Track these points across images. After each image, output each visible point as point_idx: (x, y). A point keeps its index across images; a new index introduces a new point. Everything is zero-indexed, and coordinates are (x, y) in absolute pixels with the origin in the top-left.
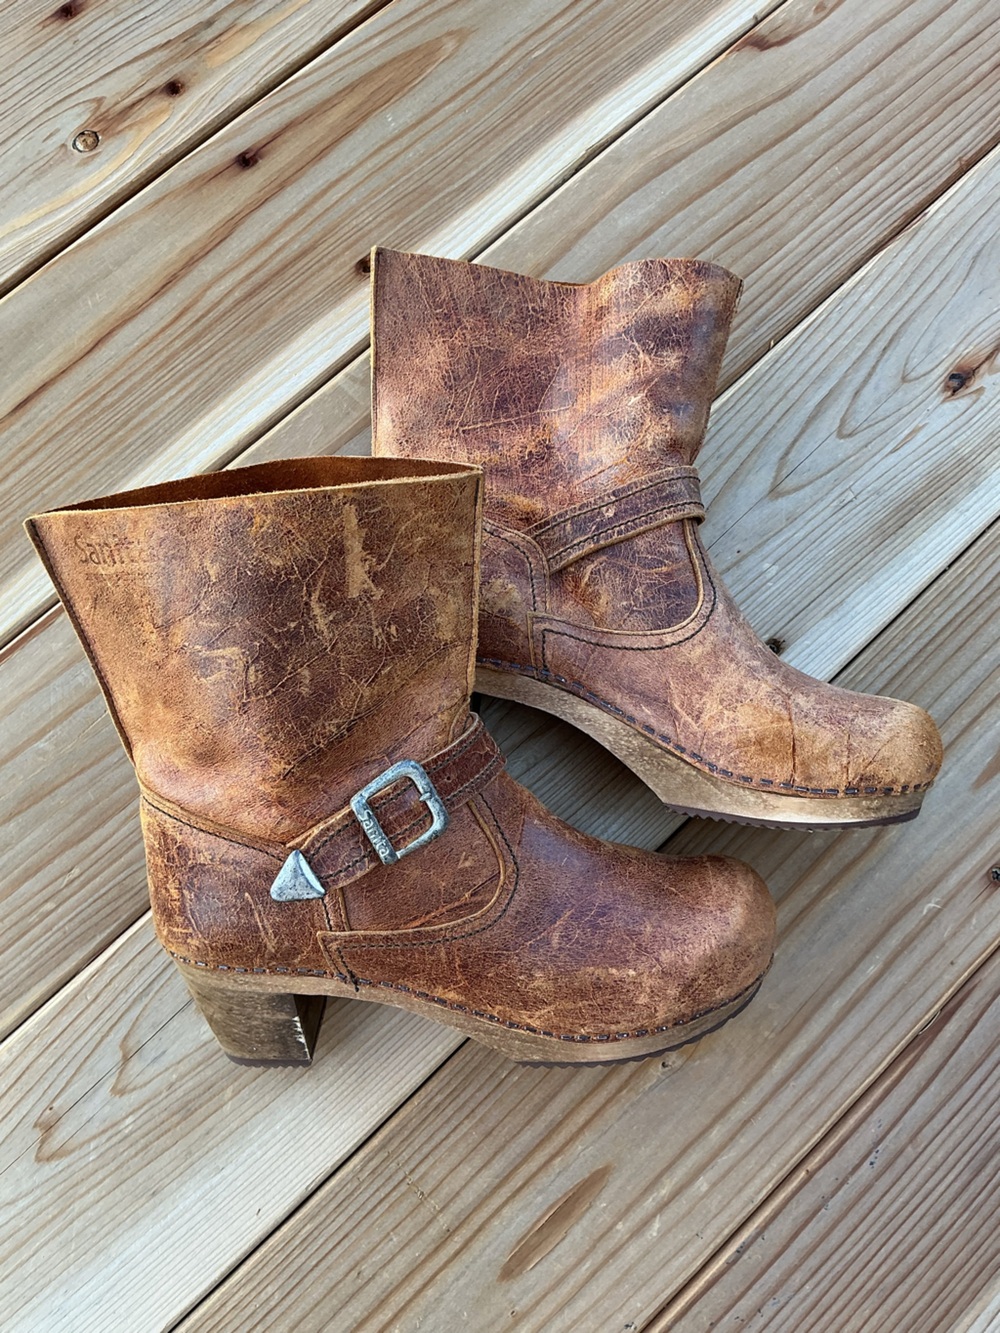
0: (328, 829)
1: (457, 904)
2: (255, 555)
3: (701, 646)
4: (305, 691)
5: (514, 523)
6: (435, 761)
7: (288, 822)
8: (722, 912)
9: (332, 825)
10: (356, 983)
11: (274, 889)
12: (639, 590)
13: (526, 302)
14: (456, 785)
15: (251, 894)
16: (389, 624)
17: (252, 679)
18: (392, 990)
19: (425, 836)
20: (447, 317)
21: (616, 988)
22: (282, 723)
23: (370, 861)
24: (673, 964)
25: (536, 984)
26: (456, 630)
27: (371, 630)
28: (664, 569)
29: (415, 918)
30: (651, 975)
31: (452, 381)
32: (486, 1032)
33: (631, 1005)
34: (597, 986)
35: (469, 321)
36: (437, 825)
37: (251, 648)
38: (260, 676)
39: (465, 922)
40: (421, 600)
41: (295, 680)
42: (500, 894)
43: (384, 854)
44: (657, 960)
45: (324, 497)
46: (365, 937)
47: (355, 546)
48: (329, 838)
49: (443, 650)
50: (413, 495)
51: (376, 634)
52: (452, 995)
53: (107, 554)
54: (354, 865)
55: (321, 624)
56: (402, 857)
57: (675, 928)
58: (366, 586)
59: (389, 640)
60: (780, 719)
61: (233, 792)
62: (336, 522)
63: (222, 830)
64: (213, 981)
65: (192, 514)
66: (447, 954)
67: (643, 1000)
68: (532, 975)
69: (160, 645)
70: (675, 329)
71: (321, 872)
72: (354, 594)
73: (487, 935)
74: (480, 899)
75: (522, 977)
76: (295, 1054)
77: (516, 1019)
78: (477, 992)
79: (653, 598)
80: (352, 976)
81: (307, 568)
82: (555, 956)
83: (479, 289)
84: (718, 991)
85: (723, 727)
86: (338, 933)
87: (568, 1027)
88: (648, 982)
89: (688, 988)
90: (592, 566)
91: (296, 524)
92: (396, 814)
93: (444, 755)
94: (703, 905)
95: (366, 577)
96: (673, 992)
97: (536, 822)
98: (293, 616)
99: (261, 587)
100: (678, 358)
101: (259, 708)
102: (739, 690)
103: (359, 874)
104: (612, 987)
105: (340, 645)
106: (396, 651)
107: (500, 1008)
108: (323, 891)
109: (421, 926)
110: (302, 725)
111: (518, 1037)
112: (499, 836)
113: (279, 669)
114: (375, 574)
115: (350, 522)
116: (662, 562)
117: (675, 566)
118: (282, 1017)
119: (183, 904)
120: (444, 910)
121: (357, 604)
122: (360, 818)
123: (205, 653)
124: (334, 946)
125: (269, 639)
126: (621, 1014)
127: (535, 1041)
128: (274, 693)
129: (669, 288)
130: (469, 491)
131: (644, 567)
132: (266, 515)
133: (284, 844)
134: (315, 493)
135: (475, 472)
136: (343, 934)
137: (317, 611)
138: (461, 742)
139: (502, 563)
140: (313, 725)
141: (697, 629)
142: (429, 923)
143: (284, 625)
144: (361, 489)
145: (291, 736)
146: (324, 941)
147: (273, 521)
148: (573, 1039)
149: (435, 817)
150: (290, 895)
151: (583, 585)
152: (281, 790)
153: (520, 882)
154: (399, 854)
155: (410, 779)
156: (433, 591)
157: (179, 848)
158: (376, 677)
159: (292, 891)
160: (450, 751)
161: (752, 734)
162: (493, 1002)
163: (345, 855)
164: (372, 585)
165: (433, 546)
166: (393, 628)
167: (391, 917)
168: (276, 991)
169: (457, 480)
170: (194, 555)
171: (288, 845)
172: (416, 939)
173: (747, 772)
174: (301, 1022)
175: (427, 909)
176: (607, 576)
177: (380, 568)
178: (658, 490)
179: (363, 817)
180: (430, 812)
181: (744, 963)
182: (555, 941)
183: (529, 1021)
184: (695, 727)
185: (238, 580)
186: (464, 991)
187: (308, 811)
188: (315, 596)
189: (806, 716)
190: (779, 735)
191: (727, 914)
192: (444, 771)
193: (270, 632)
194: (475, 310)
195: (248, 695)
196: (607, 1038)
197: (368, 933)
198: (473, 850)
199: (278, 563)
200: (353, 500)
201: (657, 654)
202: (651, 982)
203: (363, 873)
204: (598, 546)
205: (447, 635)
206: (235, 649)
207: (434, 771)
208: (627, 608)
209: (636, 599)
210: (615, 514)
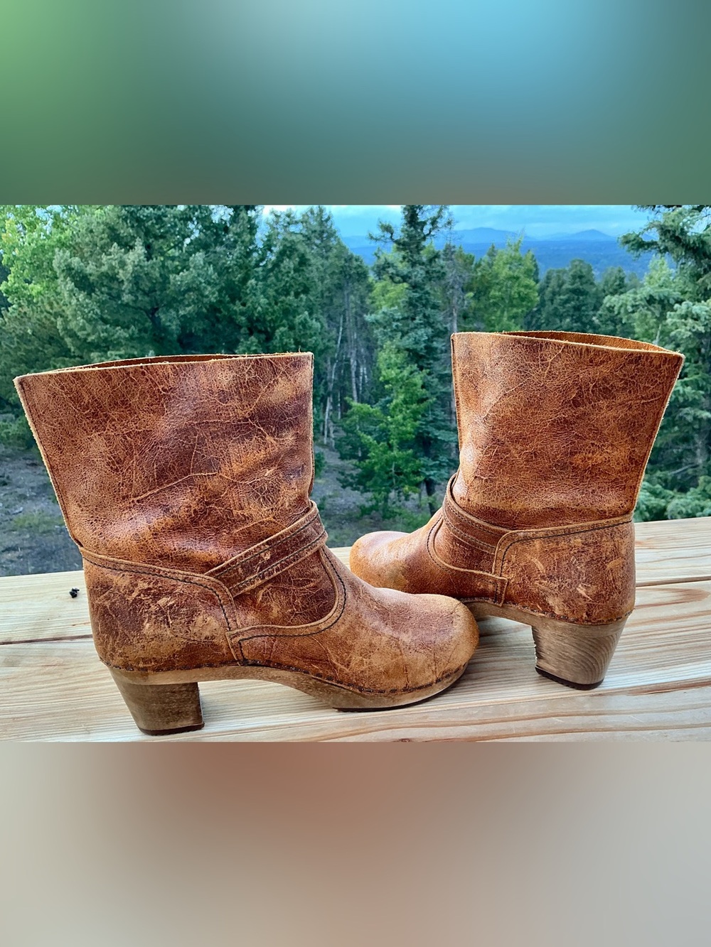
3: (343, 626)
12: (298, 601)
20: (95, 415)
28: (312, 584)
35: (114, 414)
60: (396, 656)
79: (308, 604)
85: (363, 668)
90: (263, 591)
100: (293, 436)
102: (370, 645)
116: (309, 581)
117: (318, 581)
129: (278, 381)
131: (298, 585)
139: (198, 603)
141: (339, 615)
151: (258, 602)
161: (381, 669)
173: (382, 688)
176: (274, 596)
178: (298, 537)
184: (347, 670)
194: (116, 404)
201: (318, 636)
204: (264, 581)
208: (292, 613)
209: (297, 607)
210: (271, 557)
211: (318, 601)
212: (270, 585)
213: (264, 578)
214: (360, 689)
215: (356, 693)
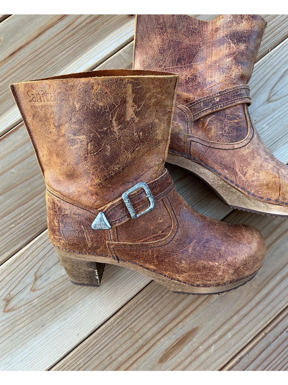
0: (113, 205)
1: (156, 235)
2: (93, 101)
3: (248, 149)
4: (108, 154)
5: (182, 102)
6: (152, 183)
7: (99, 201)
8: (249, 244)
9: (115, 203)
10: (118, 260)
11: (93, 225)
12: (227, 128)
13: (190, 25)
14: (159, 193)
15: (84, 226)
16: (140, 132)
17: (89, 148)
18: (131, 263)
19: (147, 210)
20: (162, 28)
21: (211, 268)
22: (99, 165)
23: (128, 217)
24: (232, 262)
25: (182, 265)
26: (163, 136)
27: (133, 133)
28: (236, 121)
29: (141, 239)
30: (224, 265)
31: (162, 51)
32: (163, 280)
33: (215, 275)
34: (204, 268)
35: (169, 31)
36: (152, 206)
37: (89, 137)
38: (92, 147)
39: (159, 242)
40: (152, 124)
41: (105, 150)
42: (172, 233)
43: (132, 215)
44: (226, 260)
45: (120, 80)
46: (123, 244)
47: (130, 100)
48: (114, 208)
49: (158, 143)
50: (153, 82)
51: (135, 135)
52: (152, 267)
53: (39, 98)
54: (122, 218)
55: (116, 129)
56: (140, 217)
57: (233, 249)
58: (133, 116)
59: (139, 137)
60: (275, 177)
61: (79, 189)
62: (124, 90)
63: (74, 202)
64: (68, 255)
65: (71, 84)
66: (152, 252)
67: (220, 273)
68: (181, 262)
69: (56, 133)
70: (244, 36)
71: (110, 220)
72: (128, 119)
73: (166, 246)
74: (164, 233)
75: (177, 263)
76: (95, 282)
77: (174, 277)
78: (161, 266)
79: (231, 131)
80: (117, 257)
81: (112, 107)
82: (189, 256)
83: (174, 19)
84: (246, 272)
85: (254, 179)
86: (113, 242)
87: (192, 281)
88: (222, 267)
89: (237, 270)
90: (210, 119)
91: (109, 90)
92: (138, 201)
93: (155, 181)
94: (242, 241)
95: (133, 113)
96: (231, 271)
97: (185, 208)
98: (105, 125)
99: (95, 113)
100: (245, 46)
101: (91, 158)
102: (261, 166)
103: (123, 222)
104: (209, 268)
105: (122, 138)
106: (141, 142)
107: (169, 272)
108: (110, 227)
109: (143, 242)
110: (106, 166)
111: (174, 283)
112: (172, 212)
113: (99, 145)
114: (136, 112)
115: (129, 90)
116: (235, 118)
117: (240, 120)
118: (91, 269)
119: (59, 228)
120: (152, 237)
121: (129, 123)
122: (125, 201)
123: (72, 137)
124: (112, 247)
125: (97, 133)
126: (212, 278)
127: (180, 285)
128: (97, 154)
129: (242, 22)
130: (173, 83)
131: (229, 120)
132: (98, 85)
133: (97, 209)
134: (117, 78)
135: (176, 76)
136: (115, 242)
137: (114, 124)
138: (162, 177)
139: (177, 116)
140: (110, 167)
141: (247, 143)
142: (146, 241)
143: (102, 128)
144: (134, 78)
145: (102, 170)
146: (108, 244)
147: (101, 88)
148: (194, 285)
149: (151, 203)
150: (98, 227)
151: (206, 125)
152: (97, 189)
153: (179, 229)
154: (138, 216)
155: (143, 189)
156: (157, 121)
157: (59, 208)
158: (134, 151)
159: (99, 226)
160: (158, 180)
161: (265, 182)
162: (166, 270)
163: (119, 214)
164: (135, 116)
165: (158, 103)
166: (141, 133)
167: (133, 238)
168: (90, 261)
169: (170, 78)
170: (71, 99)
171: (98, 210)
172: (141, 246)
173: (262, 196)
174: (98, 272)
175: (146, 236)
176: (215, 122)
177: (138, 110)
178: (236, 92)
180: (149, 201)
181: (256, 263)
182: (190, 250)
183: (178, 278)
184: (243, 178)
185: (87, 110)
186: (156, 266)
187: (106, 198)
188: (114, 118)
189: (285, 177)
190: (275, 183)
191: (251, 245)
192: (155, 187)
193: (97, 131)
194: (172, 26)
195: (87, 154)
196: (205, 286)
198: (163, 216)
199: (101, 104)
200: (131, 82)
201: (232, 151)
202: (223, 267)
203: (125, 221)
204: (212, 111)
205: (160, 138)
206: (84, 136)
207: (152, 187)
208: (222, 134)
209: (225, 131)
210: (219, 100)
211: (237, 131)
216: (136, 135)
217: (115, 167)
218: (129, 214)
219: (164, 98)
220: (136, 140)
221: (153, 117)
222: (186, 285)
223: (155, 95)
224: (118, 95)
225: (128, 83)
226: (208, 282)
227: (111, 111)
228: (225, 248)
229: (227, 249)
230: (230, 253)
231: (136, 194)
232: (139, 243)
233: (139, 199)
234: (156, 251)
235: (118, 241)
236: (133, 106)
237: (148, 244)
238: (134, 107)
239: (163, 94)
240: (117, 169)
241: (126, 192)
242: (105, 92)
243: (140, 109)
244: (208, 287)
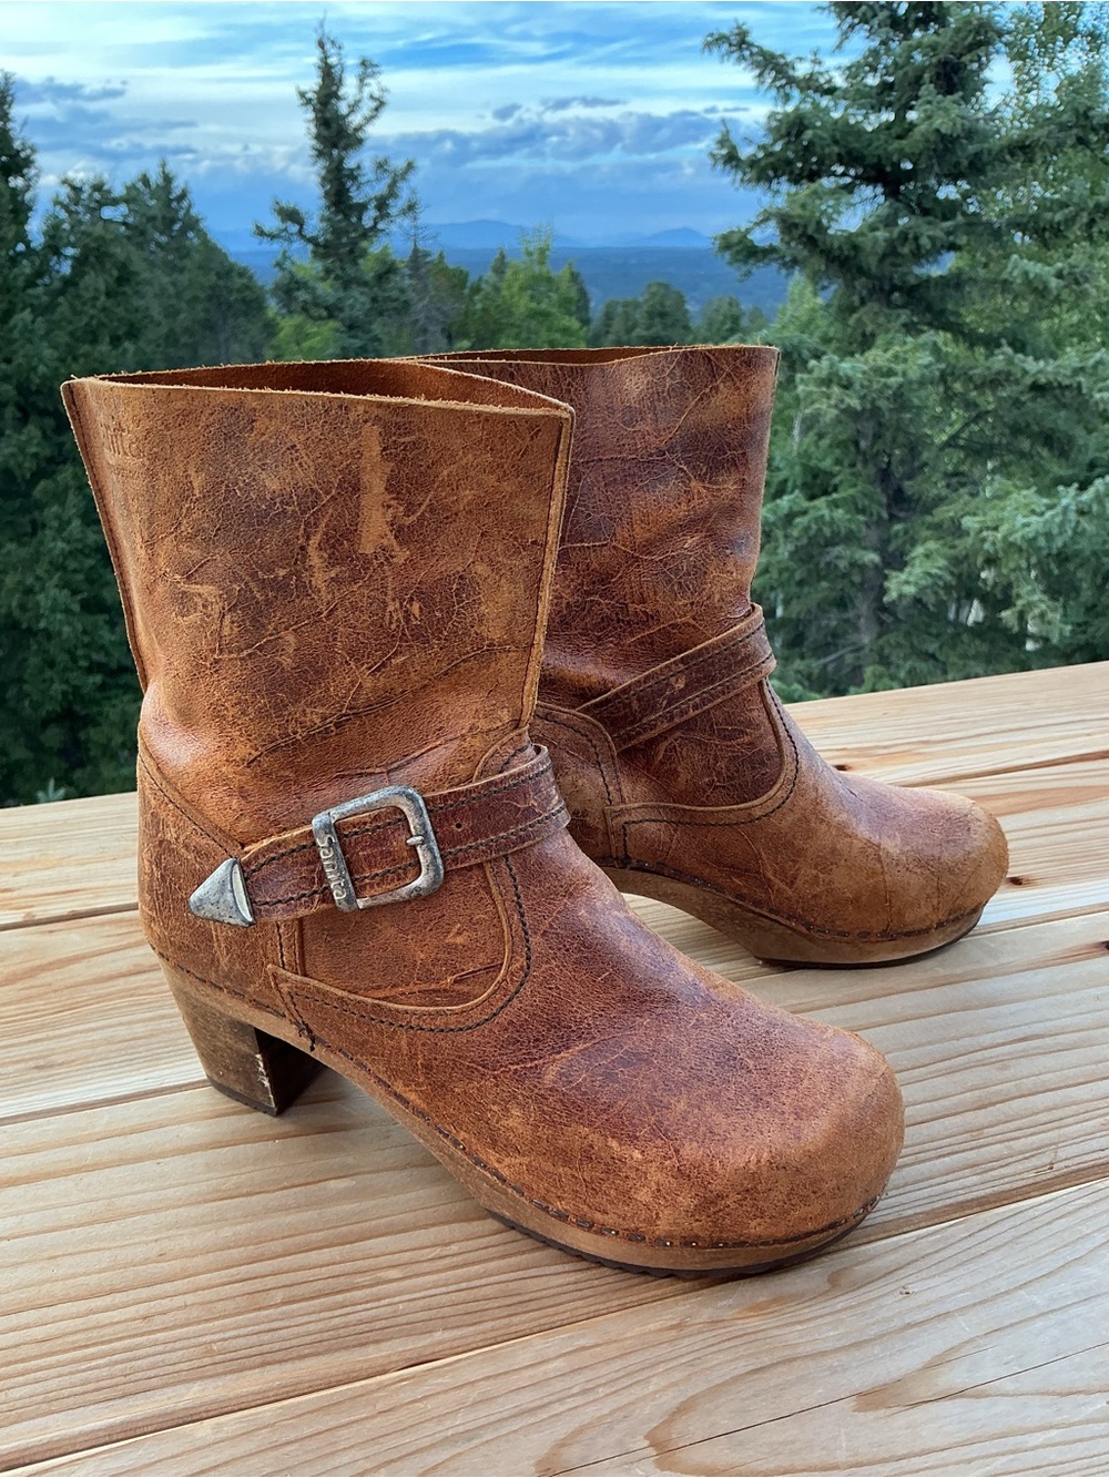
0: (279, 845)
1: (433, 986)
2: (250, 470)
4: (287, 662)
6: (444, 798)
7: (248, 820)
8: (798, 1117)
9: (284, 841)
10: (312, 1038)
11: (193, 899)
14: (468, 837)
16: (411, 599)
17: (226, 631)
18: (352, 1064)
19: (404, 891)
21: (613, 1167)
22: (253, 695)
24: (697, 1166)
25: (511, 1122)
26: (508, 629)
27: (384, 602)
29: (379, 987)
30: (662, 1168)
32: (451, 1157)
33: (626, 1196)
34: (588, 1155)
36: (421, 881)
37: (229, 592)
38: (236, 630)
39: (438, 1013)
40: (461, 577)
41: (276, 645)
42: (495, 992)
43: (340, 896)
44: (677, 1151)
45: (340, 407)
46: (319, 990)
47: (375, 483)
48: (279, 857)
49: (488, 652)
50: (462, 428)
51: (391, 608)
52: (413, 1097)
54: (299, 899)
55: (319, 579)
56: (369, 909)
57: (719, 1118)
58: (385, 542)
59: (408, 621)
61: (200, 765)
62: (351, 445)
63: (187, 807)
66: (409, 1045)
67: (643, 1196)
68: (508, 1110)
69: (148, 565)
71: (257, 895)
72: (367, 548)
73: (463, 1038)
74: (463, 988)
75: (495, 1108)
76: (258, 1095)
77: (482, 1157)
78: (441, 1104)
80: (308, 1030)
81: (309, 502)
82: (542, 1095)
84: (753, 1223)
86: (289, 974)
87: (543, 1192)
88: (655, 1176)
89: (708, 1203)
91: (302, 438)
92: (369, 851)
93: (459, 793)
94: (777, 1098)
95: (387, 529)
96: (686, 1201)
98: (282, 559)
99: (250, 514)
101: (234, 671)
103: (307, 911)
104: (607, 1164)
105: (340, 613)
106: (416, 637)
107: (467, 1136)
108: (250, 919)
109: (384, 999)
110: (277, 704)
111: (485, 1179)
112: (516, 917)
113: (258, 625)
114: (400, 529)
115: (370, 448)
118: (245, 1048)
119: (152, 881)
120: (416, 989)
121: (370, 563)
122: (319, 842)
123: (183, 586)
124: (285, 987)
125: (252, 585)
126: (611, 1202)
127: (503, 1193)
128: (250, 655)
130: (545, 438)
132: (271, 418)
133: (243, 846)
134: (330, 401)
135: (558, 413)
136: (294, 976)
137: (315, 559)
138: (491, 784)
140: (291, 709)
142: (394, 999)
143: (271, 571)
144: (389, 405)
145: (262, 715)
146: (275, 978)
147: (277, 433)
148: (546, 1209)
149: (424, 869)
150: (209, 911)
152: (243, 778)
153: (527, 985)
154: (361, 903)
155: (401, 812)
156: (481, 568)
157: (152, 815)
158: (383, 665)
159: (214, 908)
160: (470, 791)
162: (459, 1125)
163: (285, 884)
164: (395, 544)
165: (487, 507)
166: (415, 608)
167: (350, 977)
168: (236, 1016)
169: (528, 418)
170: (179, 457)
171: (246, 849)
172: (375, 1013)
174: (264, 1062)
175: (395, 980)
177: (408, 521)
179: (322, 843)
180: (419, 861)
182: (551, 1075)
183: (497, 1165)
185: (225, 499)
186: (425, 1096)
187: (272, 813)
188: (315, 541)
192: (454, 814)
193: (254, 575)
195: (221, 651)
196: (588, 1225)
197: (322, 985)
198: (473, 924)
199: (273, 485)
200: (378, 419)
203: (310, 912)
205: (495, 633)
206: (213, 589)
207: (442, 812)
209: (719, 773)
212: (678, 734)
213: (672, 718)
214: (808, 926)
215: (801, 934)
216: (396, 610)
217: (308, 710)
218: (328, 888)
219: (509, 489)
220: (393, 627)
221: (467, 554)
222: (523, 1199)
223: (472, 473)
224: (331, 458)
225: (366, 422)
226: (598, 1216)
227: (304, 512)
228: (689, 1105)
229: (696, 1111)
230: (702, 1129)
231: (365, 823)
232: (370, 1000)
233: (375, 846)
234: (423, 1045)
235: (305, 975)
236: (389, 506)
237: (397, 1011)
238: (391, 510)
239: (505, 474)
240: (317, 721)
241: (332, 811)
242: (289, 445)
243: (413, 518)
244: (596, 1233)
